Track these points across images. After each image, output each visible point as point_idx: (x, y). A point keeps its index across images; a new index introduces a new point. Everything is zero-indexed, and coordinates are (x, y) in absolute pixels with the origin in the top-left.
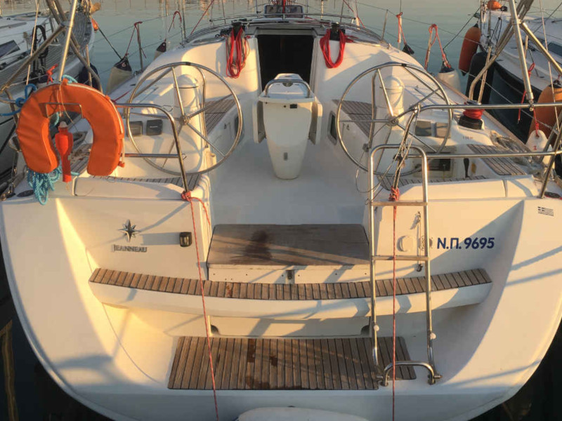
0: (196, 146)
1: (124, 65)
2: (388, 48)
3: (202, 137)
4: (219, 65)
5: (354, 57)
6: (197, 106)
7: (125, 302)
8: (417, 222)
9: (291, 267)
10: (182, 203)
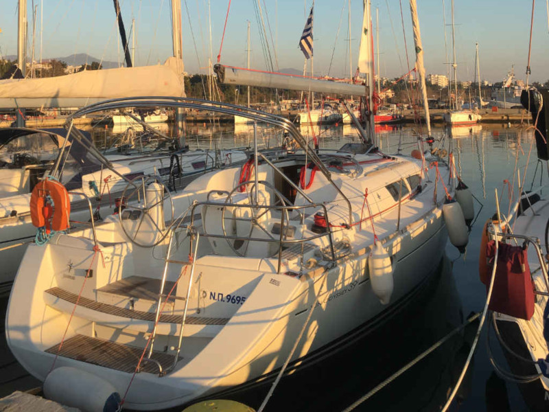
0: (152, 228)
4: (235, 183)
5: (322, 182)
7: (53, 305)
8: (199, 278)
9: (132, 299)
10: (92, 252)
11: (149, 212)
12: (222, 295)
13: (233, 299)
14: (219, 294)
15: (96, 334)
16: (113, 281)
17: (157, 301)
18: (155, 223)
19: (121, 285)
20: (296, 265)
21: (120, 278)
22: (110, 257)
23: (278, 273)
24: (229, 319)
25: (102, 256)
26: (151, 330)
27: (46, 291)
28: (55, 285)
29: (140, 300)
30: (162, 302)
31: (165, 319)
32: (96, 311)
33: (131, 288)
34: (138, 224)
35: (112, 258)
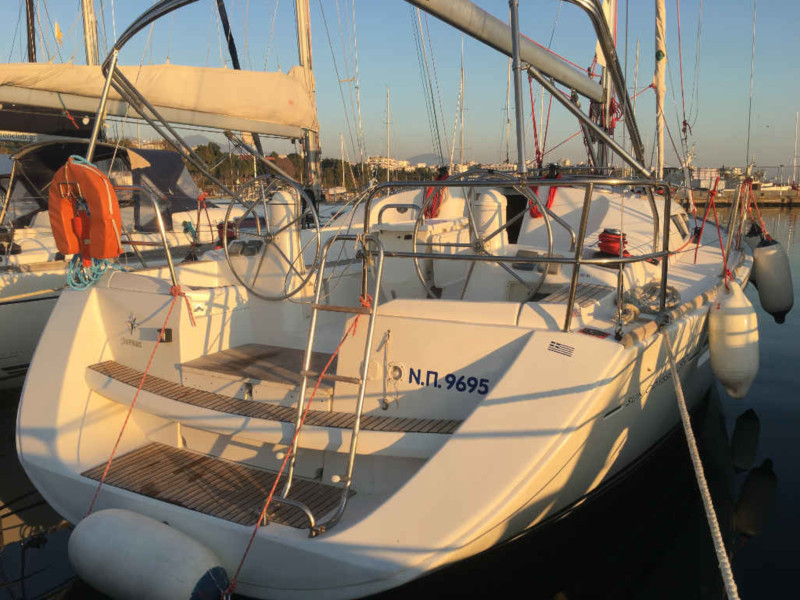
5: (570, 204)
7: (102, 390)
8: (384, 342)
9: (247, 380)
10: (170, 297)
11: (277, 241)
12: (436, 374)
13: (460, 382)
14: (429, 373)
15: (184, 442)
16: (214, 350)
17: (298, 385)
18: (287, 260)
19: (229, 357)
20: (591, 317)
21: (226, 346)
22: (205, 308)
23: (565, 330)
24: (459, 423)
25: (188, 305)
26: (288, 441)
27: (90, 367)
28: (108, 356)
29: (263, 382)
30: (307, 387)
31: (315, 420)
32: (178, 403)
33: (246, 363)
34: (258, 262)
35: (209, 310)
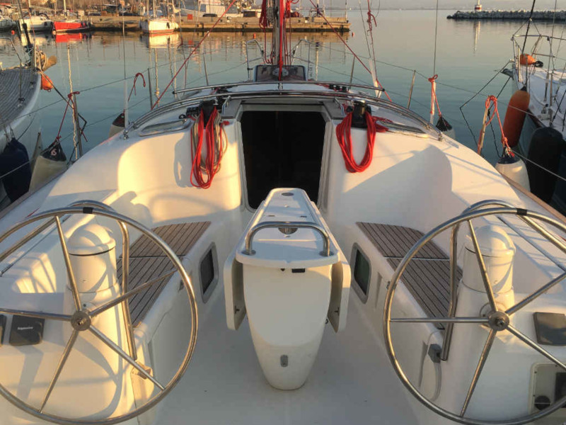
0: (109, 369)
1: (54, 153)
2: (440, 140)
3: (122, 355)
5: (391, 155)
6: (111, 287)
